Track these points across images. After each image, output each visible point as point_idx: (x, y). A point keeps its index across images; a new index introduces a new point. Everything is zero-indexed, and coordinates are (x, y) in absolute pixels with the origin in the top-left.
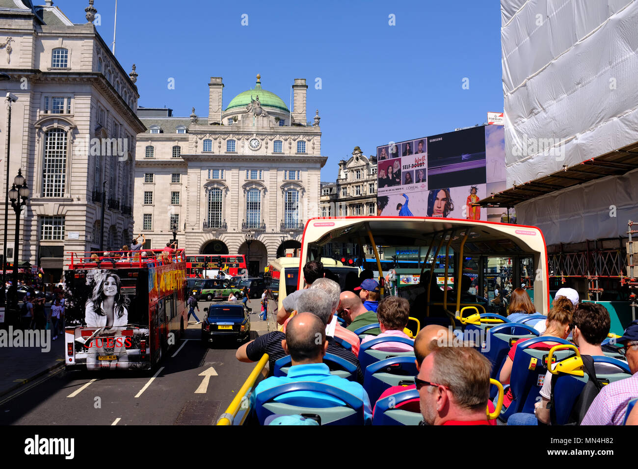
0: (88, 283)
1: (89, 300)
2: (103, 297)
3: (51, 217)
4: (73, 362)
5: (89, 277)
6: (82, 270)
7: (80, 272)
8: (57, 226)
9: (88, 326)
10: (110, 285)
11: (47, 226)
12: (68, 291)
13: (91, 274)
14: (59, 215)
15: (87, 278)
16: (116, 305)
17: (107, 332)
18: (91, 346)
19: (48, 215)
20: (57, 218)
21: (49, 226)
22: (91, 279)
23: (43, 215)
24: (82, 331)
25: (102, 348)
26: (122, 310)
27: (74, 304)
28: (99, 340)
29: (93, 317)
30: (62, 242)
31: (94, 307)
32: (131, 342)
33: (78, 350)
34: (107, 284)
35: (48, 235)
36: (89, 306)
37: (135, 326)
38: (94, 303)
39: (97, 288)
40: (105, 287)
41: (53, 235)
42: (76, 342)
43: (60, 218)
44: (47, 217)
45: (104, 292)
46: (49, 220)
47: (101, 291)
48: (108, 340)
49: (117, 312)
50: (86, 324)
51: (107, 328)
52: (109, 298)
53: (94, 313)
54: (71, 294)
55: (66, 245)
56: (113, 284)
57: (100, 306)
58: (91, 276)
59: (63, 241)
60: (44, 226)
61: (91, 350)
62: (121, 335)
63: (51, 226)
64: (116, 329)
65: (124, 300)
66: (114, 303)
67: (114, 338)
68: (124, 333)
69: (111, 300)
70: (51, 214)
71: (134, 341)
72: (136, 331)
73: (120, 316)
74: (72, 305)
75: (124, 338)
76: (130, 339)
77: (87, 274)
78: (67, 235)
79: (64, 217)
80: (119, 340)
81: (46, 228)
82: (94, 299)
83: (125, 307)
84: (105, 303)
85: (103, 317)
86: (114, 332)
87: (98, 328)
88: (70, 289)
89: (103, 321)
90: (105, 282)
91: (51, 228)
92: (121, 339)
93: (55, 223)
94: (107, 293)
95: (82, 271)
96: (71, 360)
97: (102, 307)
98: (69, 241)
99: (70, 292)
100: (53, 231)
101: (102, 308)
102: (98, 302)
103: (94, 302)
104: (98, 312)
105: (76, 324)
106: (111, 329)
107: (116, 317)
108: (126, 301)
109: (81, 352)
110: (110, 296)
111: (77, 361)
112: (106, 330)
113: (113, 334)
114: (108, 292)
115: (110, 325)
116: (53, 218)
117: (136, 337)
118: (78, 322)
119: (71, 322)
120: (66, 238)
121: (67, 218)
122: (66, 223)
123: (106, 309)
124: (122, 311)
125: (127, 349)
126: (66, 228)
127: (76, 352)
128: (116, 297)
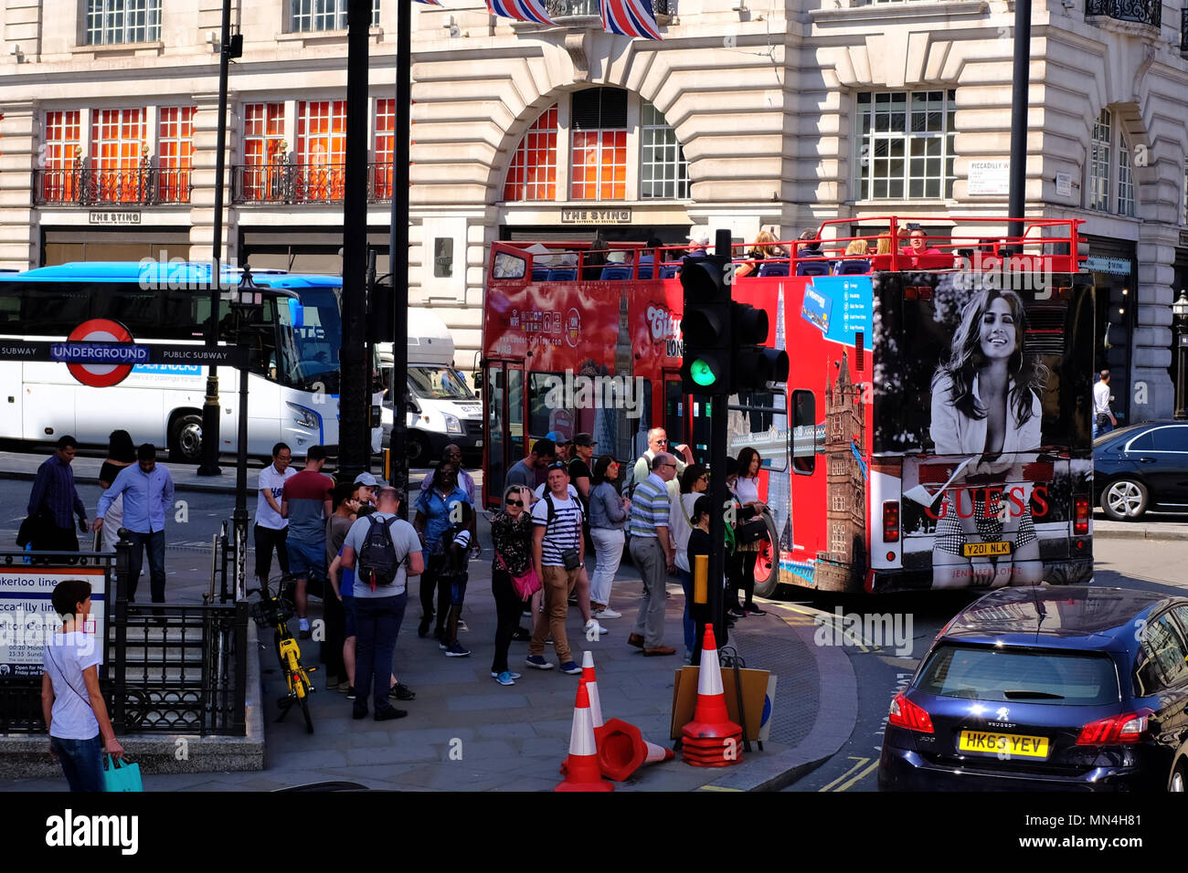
0: (939, 317)
1: (940, 368)
2: (978, 362)
3: (899, 97)
4: (897, 564)
5: (942, 297)
6: (924, 275)
7: (918, 279)
8: (926, 134)
9: (938, 450)
10: (997, 325)
11: (882, 135)
12: (887, 338)
13: (947, 287)
14: (930, 83)
15: (936, 301)
16: (1012, 385)
17: (987, 468)
18: (944, 514)
19: (883, 86)
20: (921, 97)
21: (890, 135)
22: (947, 302)
23: (864, 85)
24: (921, 466)
25: (971, 520)
26: (1026, 401)
27: (903, 382)
28: (965, 495)
29: (952, 424)
30: (943, 208)
31: (954, 390)
32: (1047, 499)
33: (910, 527)
34: (991, 321)
35: (925, 178)
36: (941, 387)
37: (1061, 451)
38: (954, 379)
39: (963, 331)
40: (984, 328)
41: (907, 178)
42: (904, 499)
43: (936, 97)
44: (885, 95)
45: (982, 345)
46: (891, 108)
47: (974, 343)
48: (987, 494)
49: (1016, 408)
50: (932, 445)
51: (989, 455)
52: (994, 363)
53: (953, 411)
54: (895, 349)
55: (962, 221)
56: (1005, 321)
57: (970, 388)
58: (946, 293)
59: (949, 203)
60: (874, 135)
61: (942, 526)
62: (1022, 479)
63: (898, 135)
64: (1012, 458)
65: (1032, 369)
66: (1008, 381)
67: (1003, 487)
68: (1030, 473)
69: (998, 370)
70: (894, 81)
71: (1055, 496)
72: (1061, 466)
73: (1023, 420)
74: (897, 383)
75: (1029, 488)
76: (1045, 490)
77: (937, 288)
78: (964, 178)
79: (952, 95)
80: (1017, 494)
81: (881, 147)
82: (955, 366)
83: (1036, 391)
84: (985, 379)
85: (977, 422)
86: (1005, 468)
87: (964, 456)
88: (892, 335)
89: (976, 433)
90: (985, 312)
91: (898, 146)
92: (1022, 490)
93: (918, 124)
94: (990, 350)
95: (923, 279)
96: (891, 556)
97: (975, 391)
98: (973, 201)
99: (892, 341)
100: (907, 157)
101: (977, 396)
102: (963, 377)
103: (954, 375)
104: (966, 405)
105: (907, 444)
106: (1000, 460)
107: (1011, 421)
108: (1037, 374)
109: (917, 534)
110: (996, 359)
111: (906, 558)
112: (985, 463)
113: (1002, 477)
114: (991, 345)
115: (996, 448)
116: (909, 97)
117: (1061, 486)
118: (911, 437)
119: (895, 438)
120: (961, 189)
121: (963, 96)
122: (962, 119)
123: (987, 398)
124: (1029, 406)
125: (1037, 520)
126: (962, 143)
127: (905, 533)
128: (1012, 361)
